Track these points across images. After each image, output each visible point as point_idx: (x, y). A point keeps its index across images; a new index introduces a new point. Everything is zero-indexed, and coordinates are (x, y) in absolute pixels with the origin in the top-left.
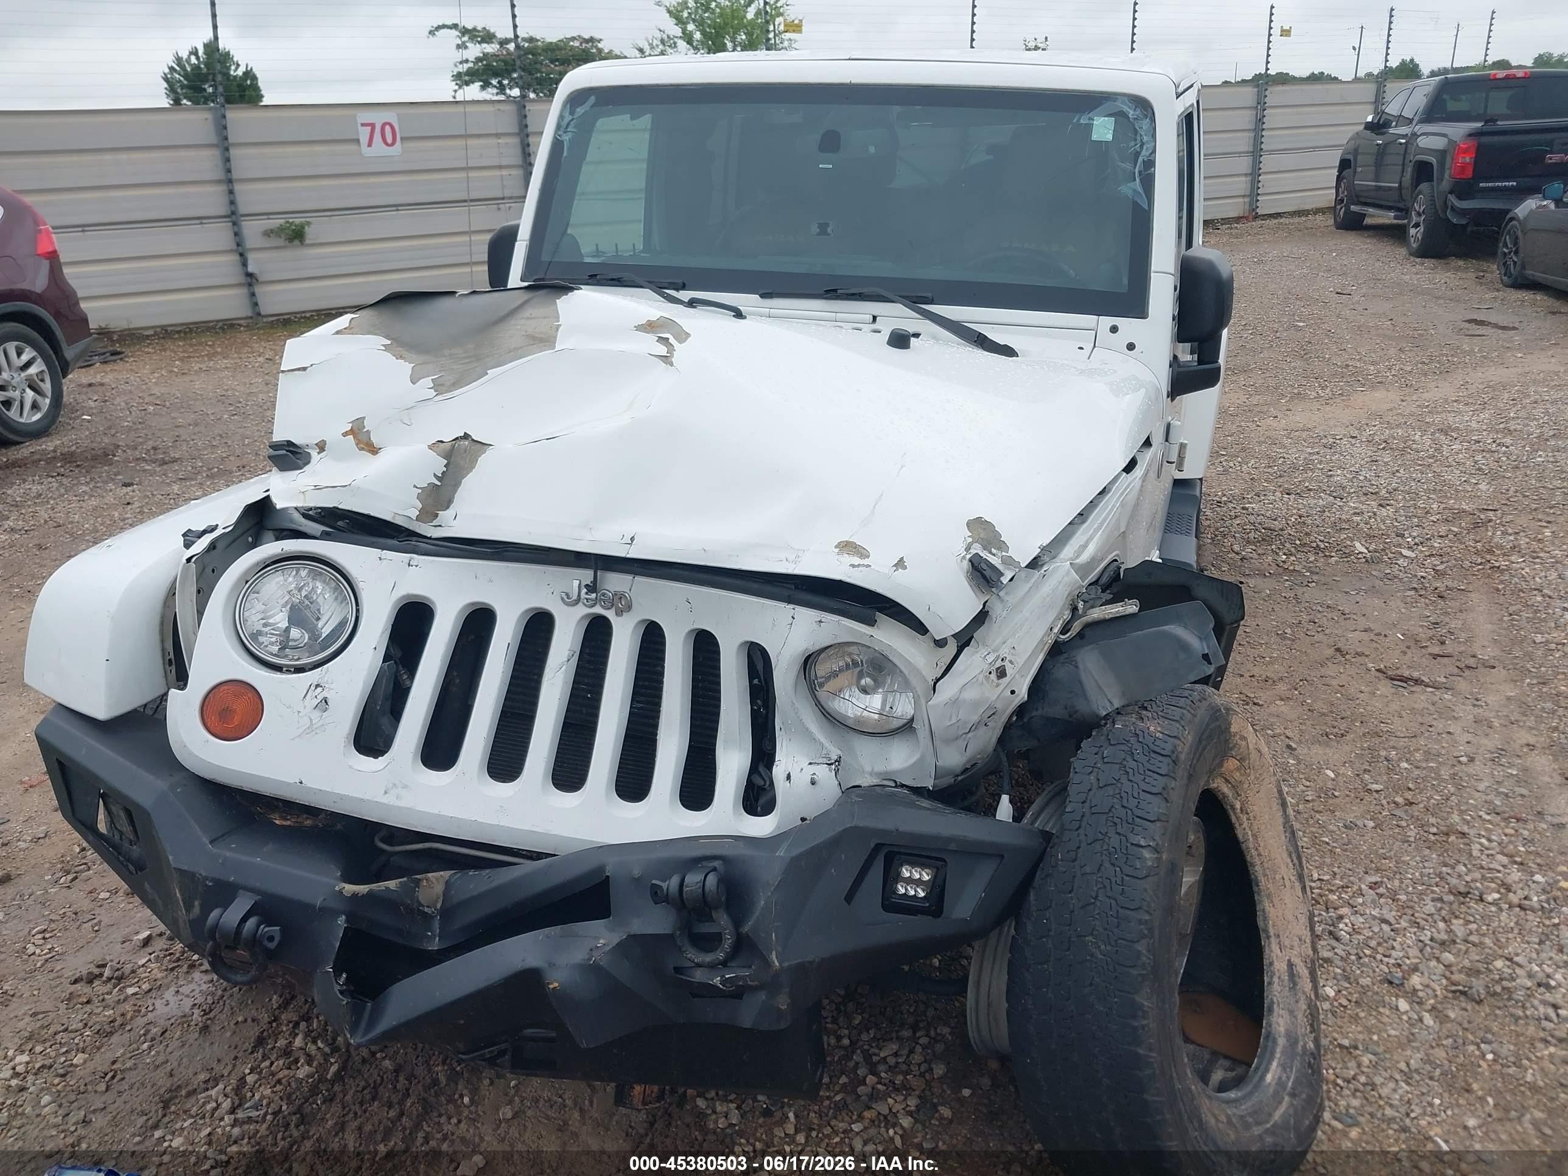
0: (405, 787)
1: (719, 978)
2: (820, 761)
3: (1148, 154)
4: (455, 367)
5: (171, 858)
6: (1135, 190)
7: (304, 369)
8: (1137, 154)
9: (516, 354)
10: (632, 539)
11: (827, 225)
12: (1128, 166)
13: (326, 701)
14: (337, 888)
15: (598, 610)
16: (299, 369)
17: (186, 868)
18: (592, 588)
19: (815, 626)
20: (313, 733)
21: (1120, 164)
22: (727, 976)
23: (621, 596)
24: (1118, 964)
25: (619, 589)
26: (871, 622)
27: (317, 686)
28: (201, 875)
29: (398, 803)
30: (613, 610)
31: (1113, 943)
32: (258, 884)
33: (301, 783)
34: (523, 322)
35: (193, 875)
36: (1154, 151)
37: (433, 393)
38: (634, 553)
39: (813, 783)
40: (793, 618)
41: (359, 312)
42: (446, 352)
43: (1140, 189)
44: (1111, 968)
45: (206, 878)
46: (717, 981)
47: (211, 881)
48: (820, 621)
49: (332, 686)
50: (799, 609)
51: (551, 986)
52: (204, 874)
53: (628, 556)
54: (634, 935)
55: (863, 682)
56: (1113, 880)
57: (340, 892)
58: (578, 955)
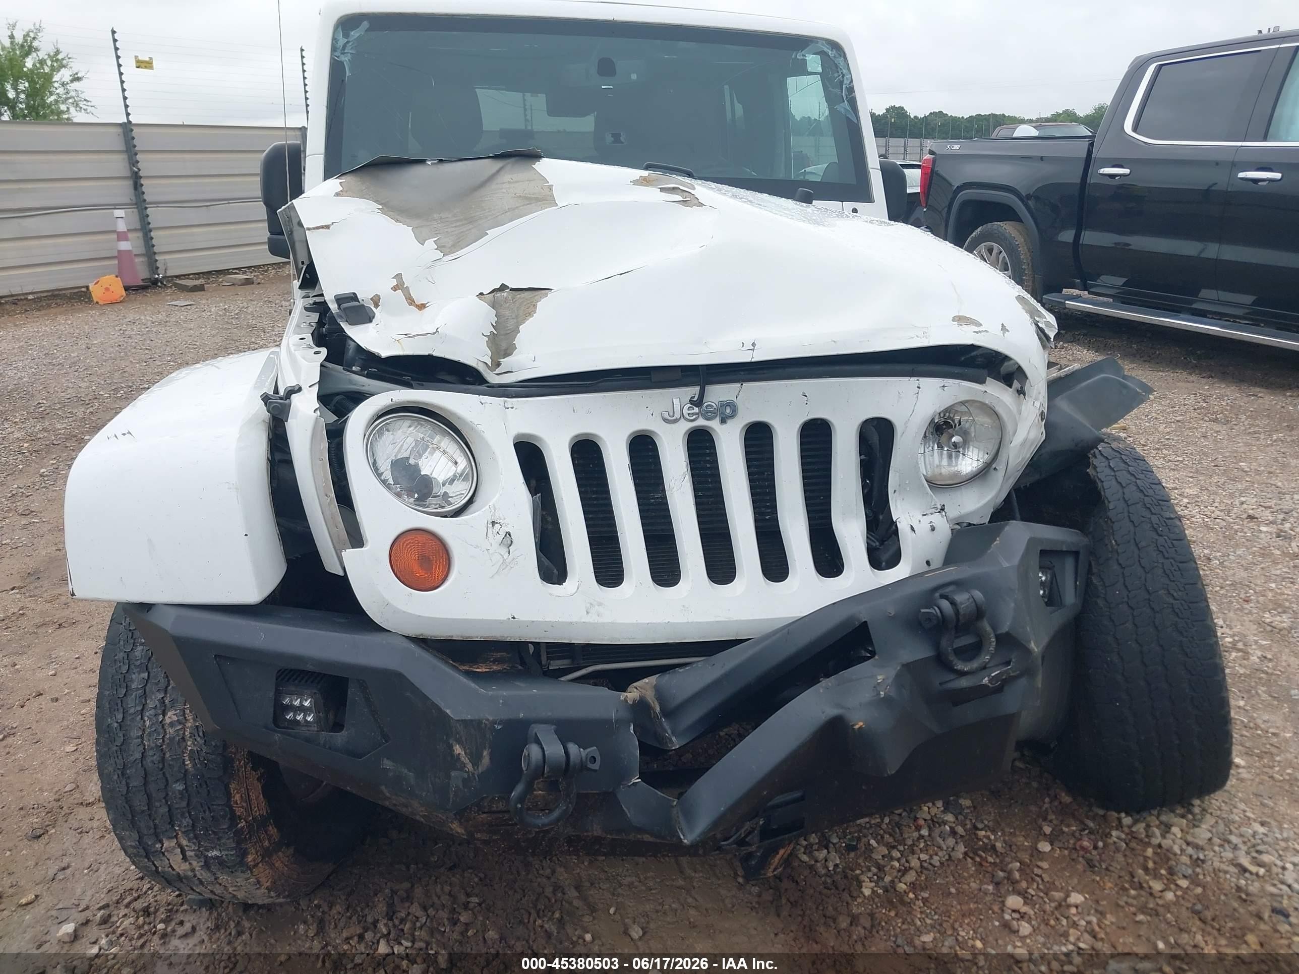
0: (600, 604)
1: (986, 679)
2: (931, 511)
3: (848, 82)
4: (449, 230)
5: (448, 711)
6: (845, 109)
7: (327, 227)
8: (841, 83)
9: (513, 214)
10: (754, 344)
11: (620, 135)
12: (837, 91)
13: (510, 535)
14: (622, 698)
15: (701, 422)
16: (322, 227)
17: (469, 717)
18: (698, 402)
19: (940, 390)
20: (509, 567)
21: (832, 89)
22: (993, 675)
23: (724, 405)
24: (1191, 603)
25: (724, 398)
26: (981, 381)
27: (493, 523)
28: (488, 720)
29: (601, 620)
30: (718, 419)
31: (1183, 589)
32: (550, 714)
33: (514, 618)
34: (506, 185)
35: (479, 722)
36: (852, 81)
37: (439, 255)
38: (758, 357)
39: (933, 529)
40: (919, 387)
41: (343, 177)
42: (436, 216)
43: (849, 108)
44: (1186, 607)
45: (494, 722)
46: (986, 681)
47: (499, 724)
48: (944, 386)
49: (505, 521)
50: (921, 379)
51: (857, 727)
52: (491, 719)
53: (753, 360)
54: (908, 664)
55: (954, 439)
56: (1166, 545)
57: (626, 700)
58: (867, 695)
